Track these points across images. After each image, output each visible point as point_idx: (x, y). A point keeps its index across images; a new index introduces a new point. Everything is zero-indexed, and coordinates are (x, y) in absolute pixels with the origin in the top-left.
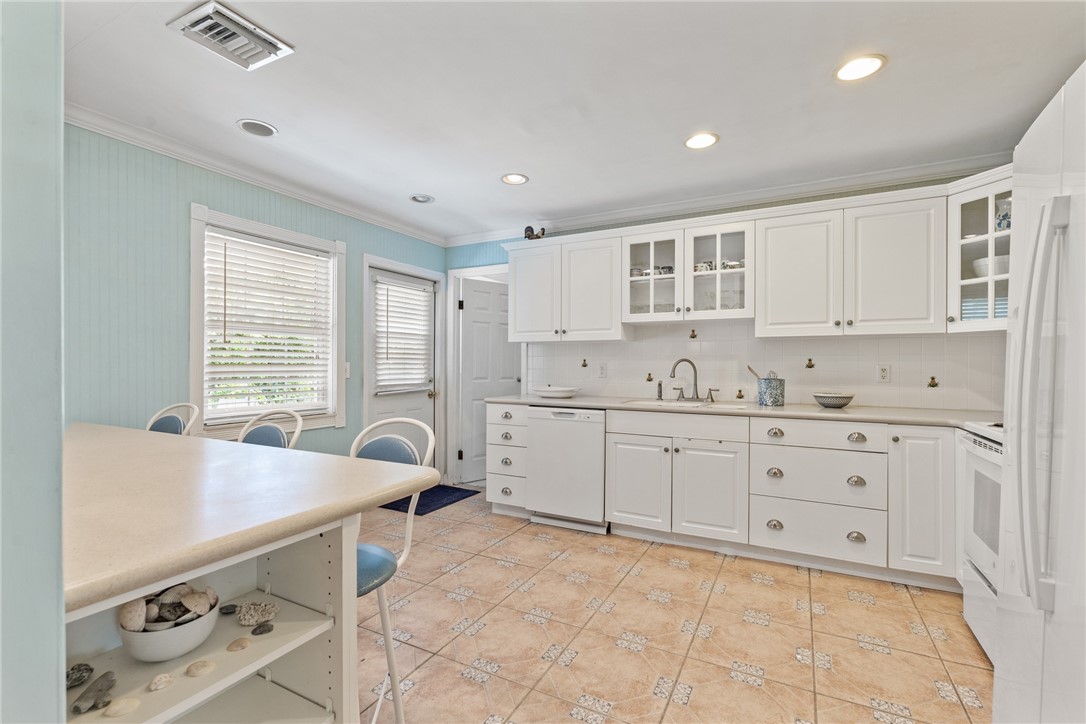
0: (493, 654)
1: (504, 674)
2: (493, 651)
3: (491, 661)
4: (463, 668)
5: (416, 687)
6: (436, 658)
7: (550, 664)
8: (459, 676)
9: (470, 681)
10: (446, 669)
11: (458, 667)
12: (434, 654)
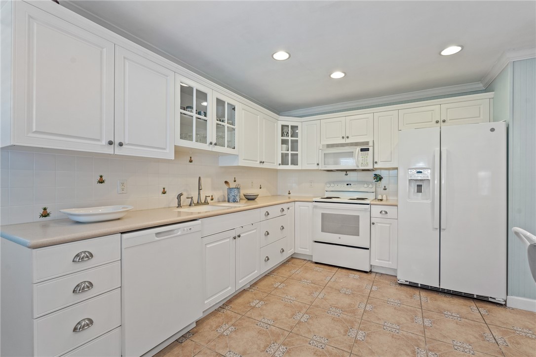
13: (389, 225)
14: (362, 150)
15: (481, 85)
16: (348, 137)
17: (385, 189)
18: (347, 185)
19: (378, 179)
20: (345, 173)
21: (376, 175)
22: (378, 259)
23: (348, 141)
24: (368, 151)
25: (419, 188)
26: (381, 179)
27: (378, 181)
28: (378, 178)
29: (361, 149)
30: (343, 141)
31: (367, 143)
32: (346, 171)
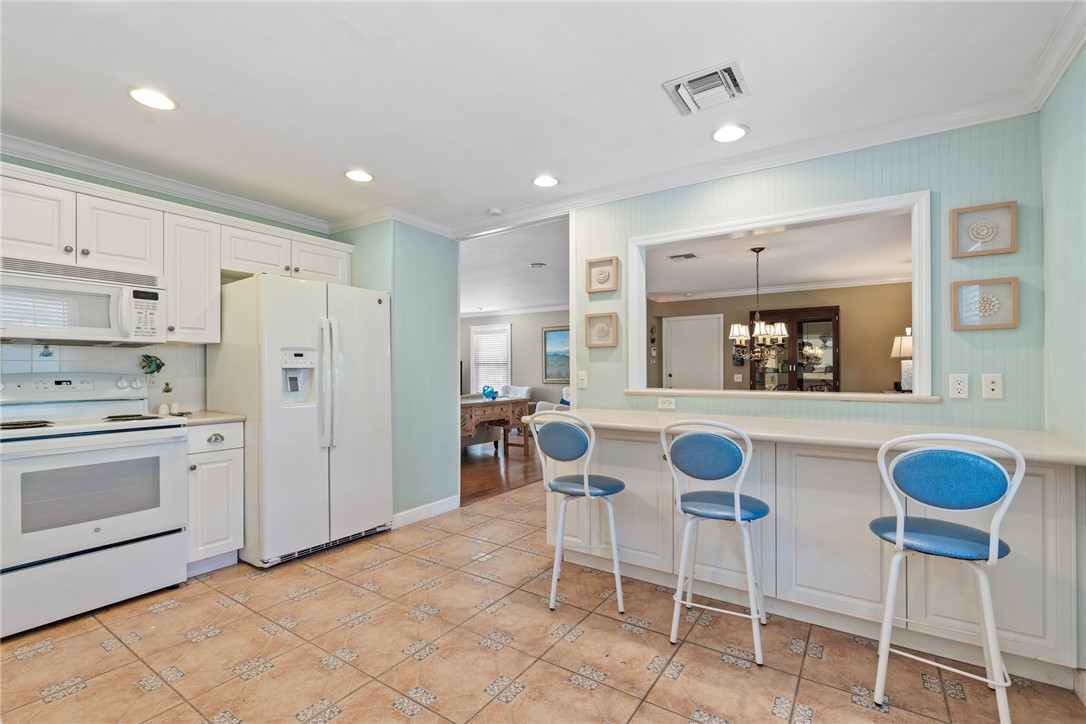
0: (482, 654)
1: (477, 637)
2: (482, 658)
3: (486, 649)
4: (512, 644)
5: (549, 632)
6: (538, 654)
7: (435, 643)
8: (515, 638)
9: (506, 633)
10: (528, 644)
11: (516, 645)
12: (540, 658)
13: (226, 464)
14: (137, 295)
15: (326, 227)
16: (85, 253)
17: (167, 390)
18: (58, 383)
19: (153, 367)
20: (41, 348)
21: (147, 357)
22: (204, 544)
23: (83, 262)
24: (157, 299)
25: (294, 384)
26: (159, 366)
27: (153, 372)
28: (152, 365)
29: (135, 292)
30: (68, 260)
31: (152, 280)
32: (47, 343)
